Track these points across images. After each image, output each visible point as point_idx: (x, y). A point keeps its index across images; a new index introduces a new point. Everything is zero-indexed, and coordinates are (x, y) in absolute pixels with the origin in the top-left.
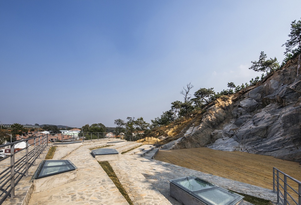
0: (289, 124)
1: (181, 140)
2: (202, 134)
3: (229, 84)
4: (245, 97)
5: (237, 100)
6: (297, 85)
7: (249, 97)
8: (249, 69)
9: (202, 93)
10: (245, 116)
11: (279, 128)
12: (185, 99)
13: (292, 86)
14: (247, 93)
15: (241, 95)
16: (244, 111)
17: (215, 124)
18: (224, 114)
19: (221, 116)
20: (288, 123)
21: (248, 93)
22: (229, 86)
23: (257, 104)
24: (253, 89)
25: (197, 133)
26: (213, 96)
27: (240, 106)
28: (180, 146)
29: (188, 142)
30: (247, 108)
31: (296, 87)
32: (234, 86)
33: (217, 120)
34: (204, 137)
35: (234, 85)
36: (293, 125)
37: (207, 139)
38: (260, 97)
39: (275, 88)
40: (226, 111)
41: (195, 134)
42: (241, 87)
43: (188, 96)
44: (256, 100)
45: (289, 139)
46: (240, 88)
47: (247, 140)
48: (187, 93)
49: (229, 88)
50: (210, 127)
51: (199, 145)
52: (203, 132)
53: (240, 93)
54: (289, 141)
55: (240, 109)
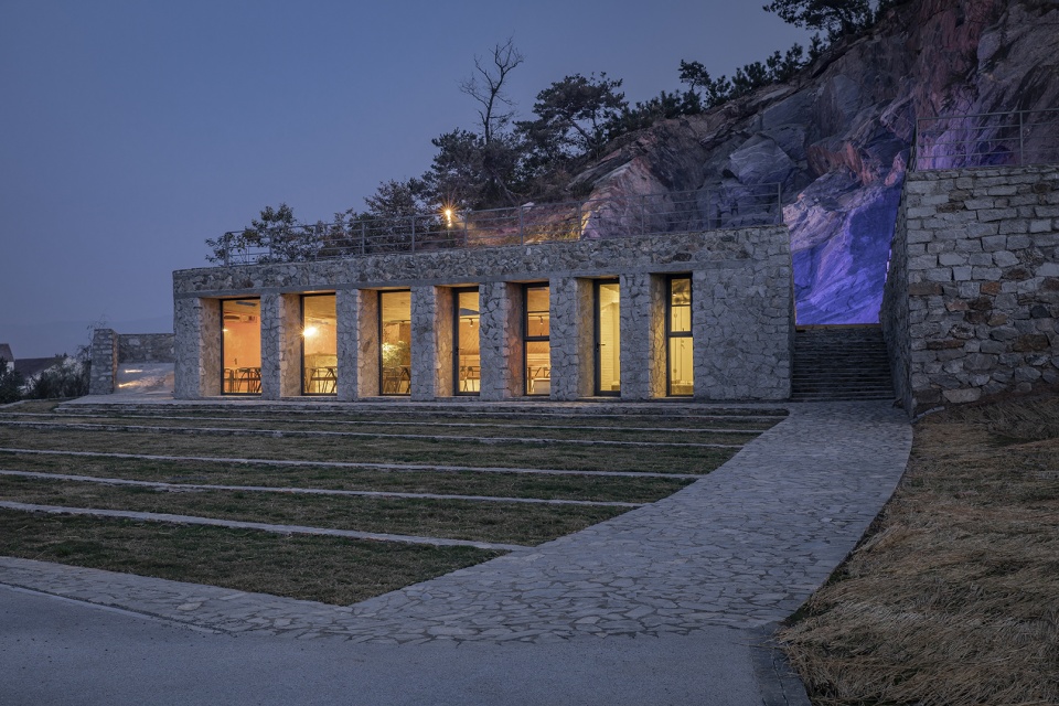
0: (865, 239)
3: (685, 67)
4: (747, 136)
5: (719, 144)
6: (897, 111)
7: (764, 137)
8: (765, 8)
9: (572, 98)
10: (748, 217)
11: (841, 253)
12: (486, 124)
13: (885, 114)
14: (756, 118)
15: (732, 121)
16: (745, 198)
20: (863, 234)
21: (761, 120)
22: (684, 76)
23: (792, 170)
24: (778, 99)
26: (615, 117)
27: (728, 174)
30: (755, 181)
31: (895, 119)
32: (704, 79)
35: (705, 75)
36: (875, 241)
38: (803, 138)
39: (847, 112)
42: (733, 84)
43: (500, 109)
44: (788, 153)
45: (863, 283)
46: (728, 84)
48: (494, 91)
49: (685, 87)
53: (729, 114)
54: (864, 288)
55: (728, 184)
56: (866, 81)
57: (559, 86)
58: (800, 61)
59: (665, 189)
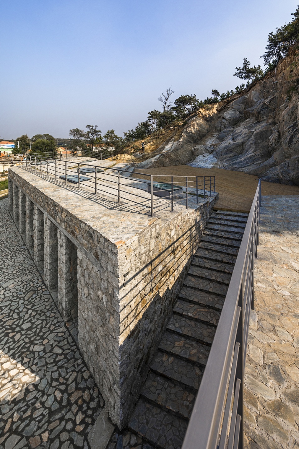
0: (259, 141)
1: (159, 158)
2: (182, 150)
3: (213, 91)
4: (229, 108)
5: (222, 110)
6: (271, 100)
7: (233, 108)
8: (234, 75)
9: (183, 101)
10: (228, 130)
11: (252, 144)
12: (164, 108)
13: (266, 101)
14: (231, 103)
15: (226, 104)
16: (227, 124)
17: (197, 138)
18: (207, 126)
19: (203, 128)
20: (258, 139)
21: (233, 104)
22: (213, 94)
23: (240, 117)
24: (237, 98)
25: (177, 149)
26: (195, 105)
27: (224, 118)
28: (158, 164)
29: (166, 159)
30: (230, 120)
31: (270, 103)
32: (218, 94)
33: (200, 134)
34: (184, 153)
35: (218, 93)
36: (263, 142)
37: (188, 155)
38: (244, 108)
39: (255, 101)
40: (209, 123)
41: (175, 151)
42: (226, 95)
43: (168, 104)
44: (239, 112)
45: (258, 155)
46: (225, 95)
47: (225, 156)
48: (166, 100)
49: (213, 96)
50: (191, 142)
51: (179, 163)
52: (183, 148)
53: (225, 102)
54: (259, 157)
55: (223, 121)
56: (261, 92)
57: (180, 98)
58: (244, 88)
59: (207, 122)
